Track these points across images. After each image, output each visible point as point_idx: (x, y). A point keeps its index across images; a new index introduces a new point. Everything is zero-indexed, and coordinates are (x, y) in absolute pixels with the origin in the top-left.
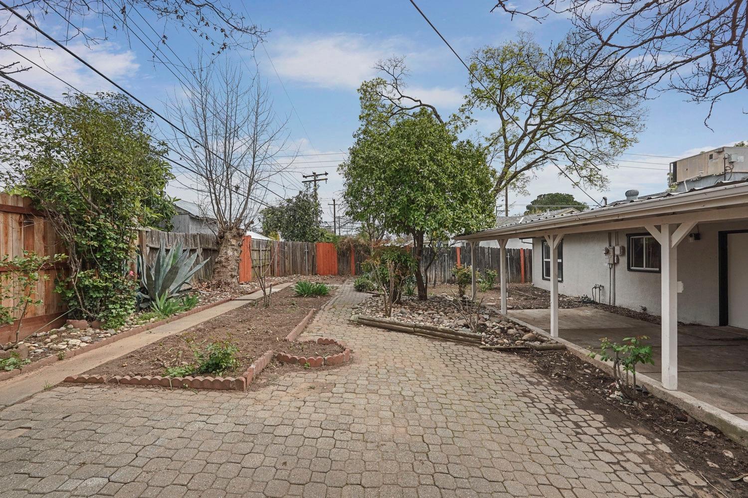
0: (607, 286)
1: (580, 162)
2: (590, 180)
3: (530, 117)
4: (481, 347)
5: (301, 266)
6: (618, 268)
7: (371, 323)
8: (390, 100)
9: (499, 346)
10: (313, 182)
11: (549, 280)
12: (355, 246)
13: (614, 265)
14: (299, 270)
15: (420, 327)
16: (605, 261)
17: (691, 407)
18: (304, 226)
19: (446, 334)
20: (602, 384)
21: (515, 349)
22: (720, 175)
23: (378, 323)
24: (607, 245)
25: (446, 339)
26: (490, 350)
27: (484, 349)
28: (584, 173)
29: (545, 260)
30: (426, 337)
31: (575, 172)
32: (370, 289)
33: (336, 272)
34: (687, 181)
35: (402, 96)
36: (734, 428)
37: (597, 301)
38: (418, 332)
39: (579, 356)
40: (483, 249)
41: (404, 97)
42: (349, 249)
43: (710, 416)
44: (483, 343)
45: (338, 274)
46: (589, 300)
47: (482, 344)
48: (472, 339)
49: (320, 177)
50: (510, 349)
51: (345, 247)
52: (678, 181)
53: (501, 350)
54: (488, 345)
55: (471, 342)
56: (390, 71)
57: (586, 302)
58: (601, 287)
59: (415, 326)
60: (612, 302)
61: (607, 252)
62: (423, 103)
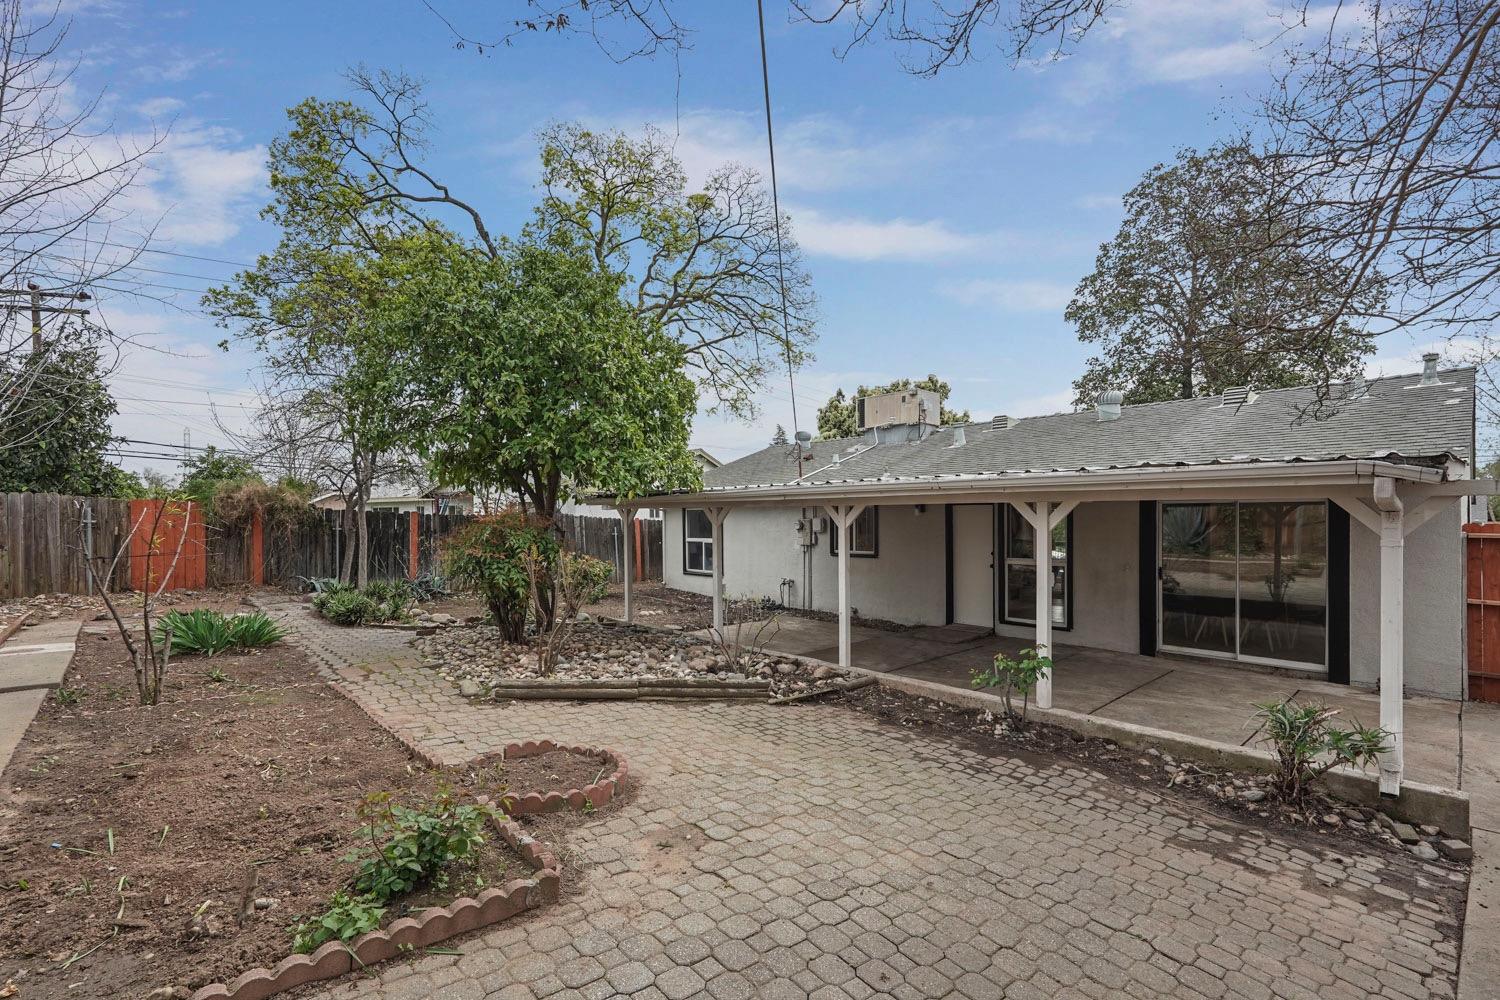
0: (799, 580)
1: (724, 375)
2: (733, 406)
3: (647, 281)
4: (771, 701)
5: (67, 568)
6: (816, 552)
7: (534, 692)
8: (374, 165)
9: (796, 695)
10: (29, 314)
11: (711, 576)
12: (271, 511)
13: (809, 547)
14: (57, 581)
15: (650, 685)
16: (797, 541)
17: (1079, 723)
18: (63, 447)
19: (704, 690)
20: (969, 721)
21: (818, 695)
22: (914, 425)
23: (551, 691)
24: (801, 517)
25: (704, 700)
26: (785, 704)
27: (776, 704)
28: (725, 393)
29: (688, 540)
30: (665, 702)
31: (712, 390)
32: (376, 619)
33: (202, 580)
34: (878, 428)
35: (409, 167)
36: (1128, 735)
37: (786, 605)
38: (646, 695)
39: (904, 689)
40: (571, 519)
41: (413, 169)
42: (249, 516)
43: (1103, 728)
44: (772, 693)
45: (209, 584)
46: (774, 603)
47: (770, 697)
48: (753, 691)
49: (54, 303)
50: (812, 696)
51: (235, 514)
52: (867, 427)
53: (801, 701)
54: (780, 697)
55: (750, 696)
56: (389, 101)
57: (771, 608)
58: (791, 584)
59: (641, 684)
60: (807, 604)
61: (802, 528)
62: (452, 195)
